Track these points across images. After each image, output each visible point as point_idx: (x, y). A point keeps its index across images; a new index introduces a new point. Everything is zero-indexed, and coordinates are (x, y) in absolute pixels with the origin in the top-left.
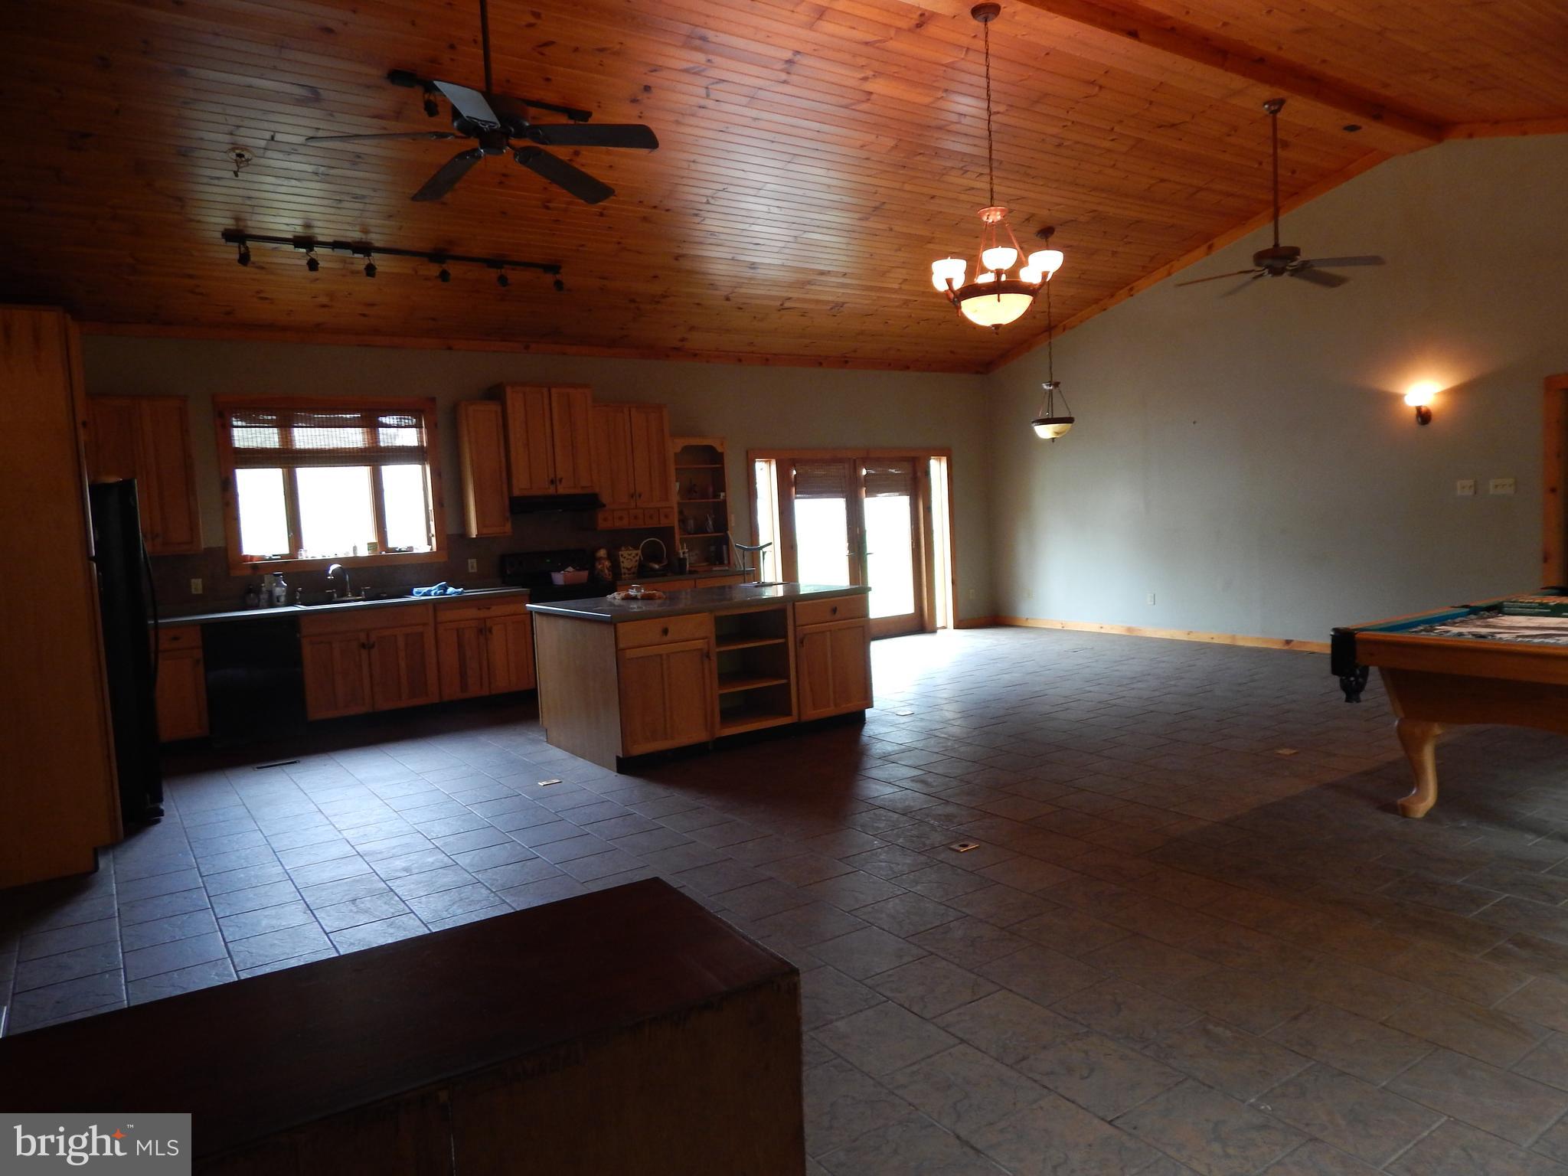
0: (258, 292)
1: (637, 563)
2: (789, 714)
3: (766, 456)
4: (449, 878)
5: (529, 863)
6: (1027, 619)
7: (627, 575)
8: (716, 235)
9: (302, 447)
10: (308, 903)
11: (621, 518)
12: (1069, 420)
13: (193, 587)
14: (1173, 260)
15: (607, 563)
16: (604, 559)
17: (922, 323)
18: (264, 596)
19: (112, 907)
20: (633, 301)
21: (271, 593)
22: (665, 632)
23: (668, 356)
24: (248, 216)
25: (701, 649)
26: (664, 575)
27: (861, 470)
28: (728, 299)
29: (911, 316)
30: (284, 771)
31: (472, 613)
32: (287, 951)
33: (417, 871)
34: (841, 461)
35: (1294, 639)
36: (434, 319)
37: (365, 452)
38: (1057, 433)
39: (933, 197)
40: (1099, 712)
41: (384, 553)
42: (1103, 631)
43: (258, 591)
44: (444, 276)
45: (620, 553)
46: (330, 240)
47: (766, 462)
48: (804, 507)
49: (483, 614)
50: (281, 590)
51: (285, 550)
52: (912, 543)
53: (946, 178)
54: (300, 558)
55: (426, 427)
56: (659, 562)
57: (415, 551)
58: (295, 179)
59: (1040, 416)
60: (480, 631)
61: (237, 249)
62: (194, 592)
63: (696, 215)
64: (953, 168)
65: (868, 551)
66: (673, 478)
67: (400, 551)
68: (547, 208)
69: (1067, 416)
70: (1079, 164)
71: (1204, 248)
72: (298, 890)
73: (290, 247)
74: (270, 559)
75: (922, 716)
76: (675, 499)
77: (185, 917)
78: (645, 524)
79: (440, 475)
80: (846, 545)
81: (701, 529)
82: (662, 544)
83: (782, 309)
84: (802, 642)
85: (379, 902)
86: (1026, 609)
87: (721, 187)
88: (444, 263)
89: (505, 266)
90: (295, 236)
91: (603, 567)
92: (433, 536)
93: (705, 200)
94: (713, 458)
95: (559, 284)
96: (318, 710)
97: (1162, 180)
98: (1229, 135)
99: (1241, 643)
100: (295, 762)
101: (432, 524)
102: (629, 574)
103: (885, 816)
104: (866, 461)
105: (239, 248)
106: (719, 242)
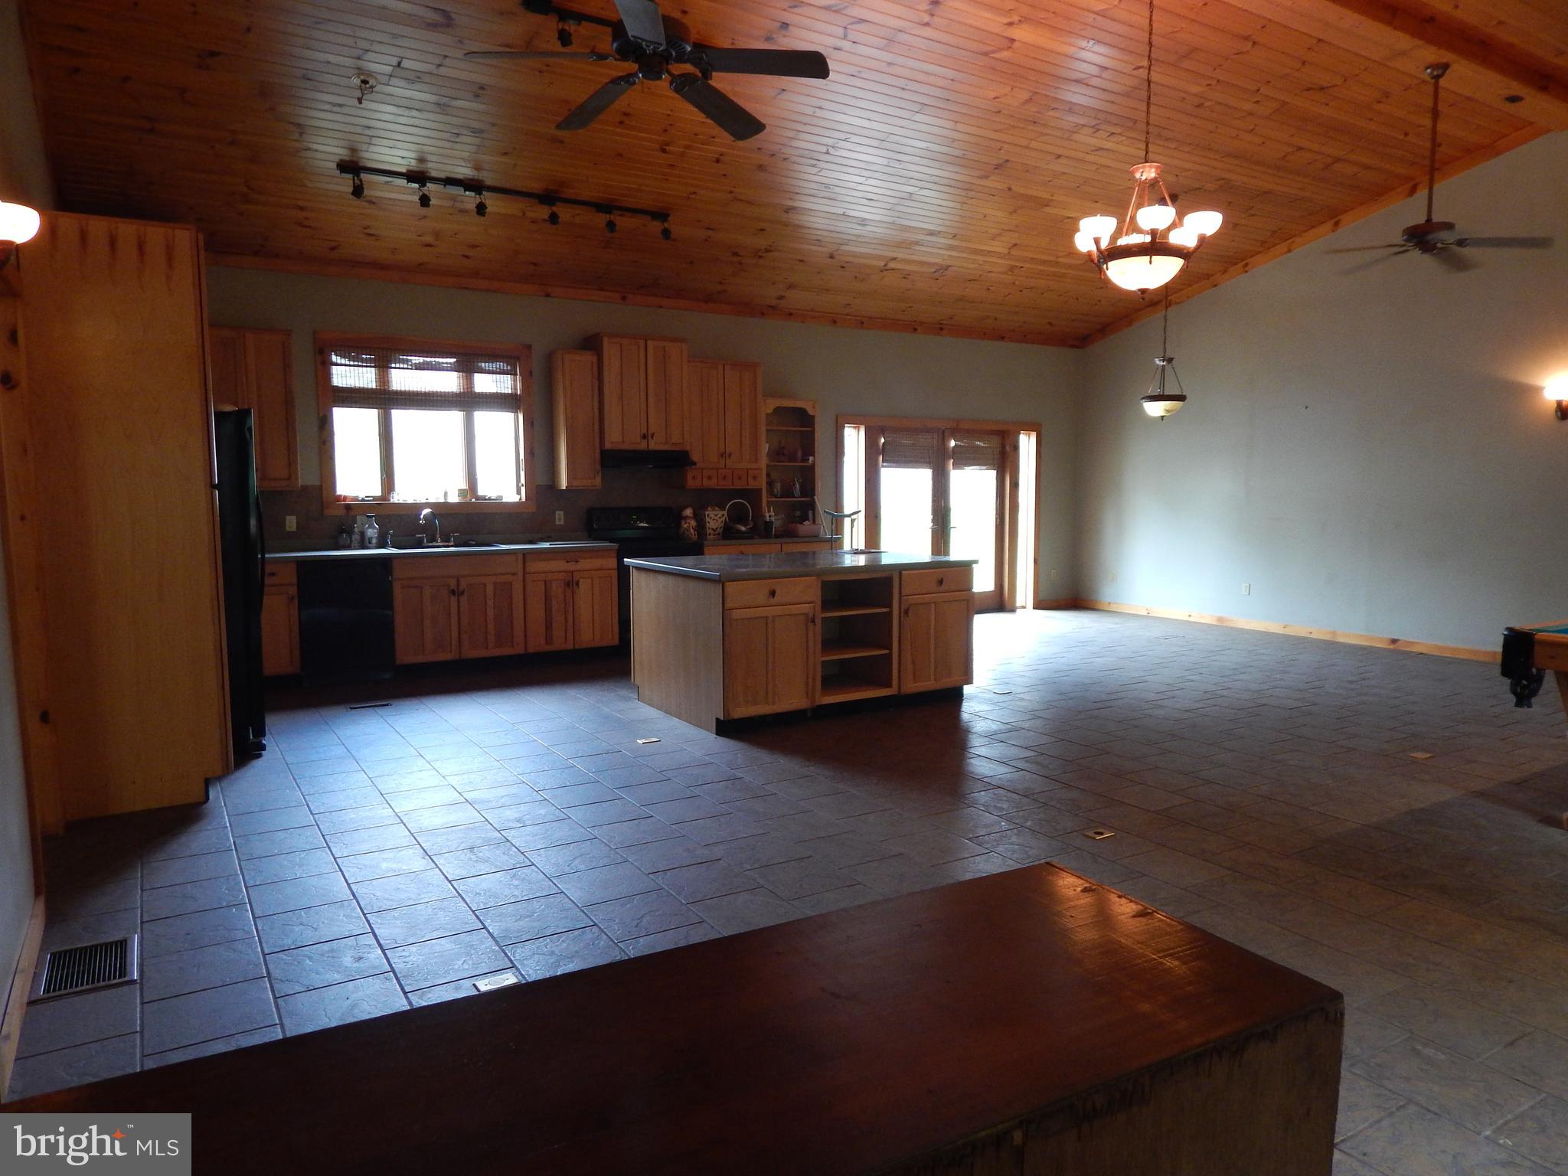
0: (365, 228)
1: (722, 525)
2: (889, 685)
3: (856, 421)
4: (562, 832)
5: (643, 822)
6: (1110, 603)
7: (712, 536)
8: (830, 188)
9: (399, 389)
10: (425, 848)
11: (709, 478)
12: (1180, 398)
13: (287, 523)
14: (1295, 236)
15: (693, 523)
16: (690, 517)
17: (1025, 291)
18: (356, 537)
19: (229, 840)
20: (736, 254)
21: (362, 534)
22: (773, 593)
23: (763, 314)
24: (364, 147)
25: (807, 614)
26: (751, 538)
27: (949, 441)
28: (832, 257)
29: (1014, 283)
30: (377, 713)
31: (560, 565)
32: (413, 897)
33: (530, 823)
34: (927, 430)
35: (1401, 638)
36: (535, 264)
37: (460, 397)
38: (1168, 411)
39: (1059, 156)
40: (1209, 702)
41: (473, 500)
42: (1191, 619)
43: (350, 532)
44: (553, 218)
45: (707, 513)
46: (442, 175)
47: (855, 428)
48: (890, 476)
49: (572, 566)
50: (372, 532)
51: (377, 491)
52: (996, 518)
53: (1076, 137)
54: (392, 501)
55: (521, 375)
56: (745, 526)
57: (504, 500)
58: (416, 110)
59: (1150, 392)
60: (568, 584)
61: (352, 182)
62: (288, 529)
63: (814, 166)
64: (1085, 126)
65: (952, 525)
66: (764, 438)
67: (490, 499)
68: (664, 151)
69: (1178, 392)
70: (1217, 127)
71: (1330, 224)
72: (412, 834)
73: (403, 182)
74: (363, 500)
75: (1021, 696)
76: (764, 462)
77: (303, 855)
78: (733, 485)
79: (532, 424)
80: (931, 517)
81: (787, 492)
82: (747, 504)
83: (885, 269)
84: (906, 612)
85: (498, 852)
86: (1108, 593)
87: (843, 136)
88: (554, 205)
89: (615, 212)
90: (408, 171)
91: (689, 527)
92: (523, 485)
93: (824, 149)
94: (803, 420)
95: (666, 233)
96: (406, 654)
97: (1300, 149)
98: (1379, 102)
99: (1341, 640)
100: (387, 705)
101: (523, 474)
102: (714, 535)
103: (1006, 796)
104: (955, 432)
105: (354, 179)
106: (833, 196)
